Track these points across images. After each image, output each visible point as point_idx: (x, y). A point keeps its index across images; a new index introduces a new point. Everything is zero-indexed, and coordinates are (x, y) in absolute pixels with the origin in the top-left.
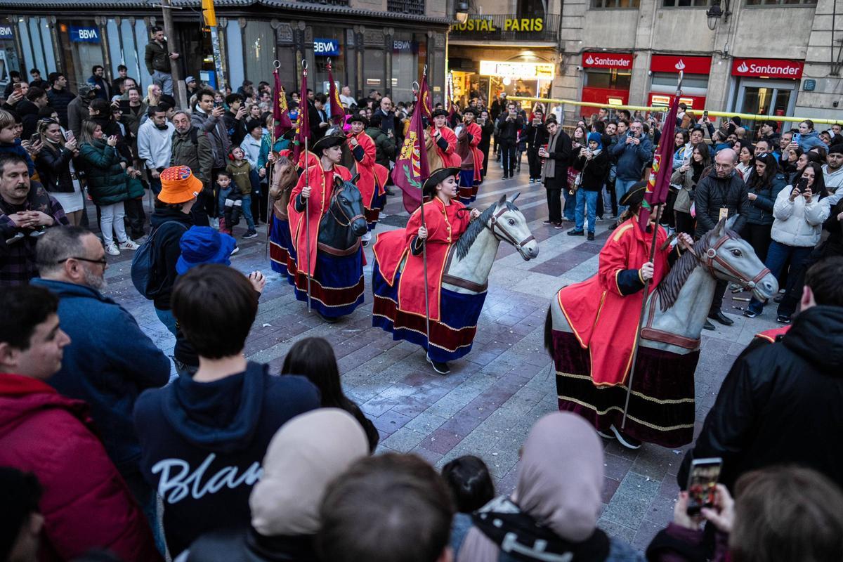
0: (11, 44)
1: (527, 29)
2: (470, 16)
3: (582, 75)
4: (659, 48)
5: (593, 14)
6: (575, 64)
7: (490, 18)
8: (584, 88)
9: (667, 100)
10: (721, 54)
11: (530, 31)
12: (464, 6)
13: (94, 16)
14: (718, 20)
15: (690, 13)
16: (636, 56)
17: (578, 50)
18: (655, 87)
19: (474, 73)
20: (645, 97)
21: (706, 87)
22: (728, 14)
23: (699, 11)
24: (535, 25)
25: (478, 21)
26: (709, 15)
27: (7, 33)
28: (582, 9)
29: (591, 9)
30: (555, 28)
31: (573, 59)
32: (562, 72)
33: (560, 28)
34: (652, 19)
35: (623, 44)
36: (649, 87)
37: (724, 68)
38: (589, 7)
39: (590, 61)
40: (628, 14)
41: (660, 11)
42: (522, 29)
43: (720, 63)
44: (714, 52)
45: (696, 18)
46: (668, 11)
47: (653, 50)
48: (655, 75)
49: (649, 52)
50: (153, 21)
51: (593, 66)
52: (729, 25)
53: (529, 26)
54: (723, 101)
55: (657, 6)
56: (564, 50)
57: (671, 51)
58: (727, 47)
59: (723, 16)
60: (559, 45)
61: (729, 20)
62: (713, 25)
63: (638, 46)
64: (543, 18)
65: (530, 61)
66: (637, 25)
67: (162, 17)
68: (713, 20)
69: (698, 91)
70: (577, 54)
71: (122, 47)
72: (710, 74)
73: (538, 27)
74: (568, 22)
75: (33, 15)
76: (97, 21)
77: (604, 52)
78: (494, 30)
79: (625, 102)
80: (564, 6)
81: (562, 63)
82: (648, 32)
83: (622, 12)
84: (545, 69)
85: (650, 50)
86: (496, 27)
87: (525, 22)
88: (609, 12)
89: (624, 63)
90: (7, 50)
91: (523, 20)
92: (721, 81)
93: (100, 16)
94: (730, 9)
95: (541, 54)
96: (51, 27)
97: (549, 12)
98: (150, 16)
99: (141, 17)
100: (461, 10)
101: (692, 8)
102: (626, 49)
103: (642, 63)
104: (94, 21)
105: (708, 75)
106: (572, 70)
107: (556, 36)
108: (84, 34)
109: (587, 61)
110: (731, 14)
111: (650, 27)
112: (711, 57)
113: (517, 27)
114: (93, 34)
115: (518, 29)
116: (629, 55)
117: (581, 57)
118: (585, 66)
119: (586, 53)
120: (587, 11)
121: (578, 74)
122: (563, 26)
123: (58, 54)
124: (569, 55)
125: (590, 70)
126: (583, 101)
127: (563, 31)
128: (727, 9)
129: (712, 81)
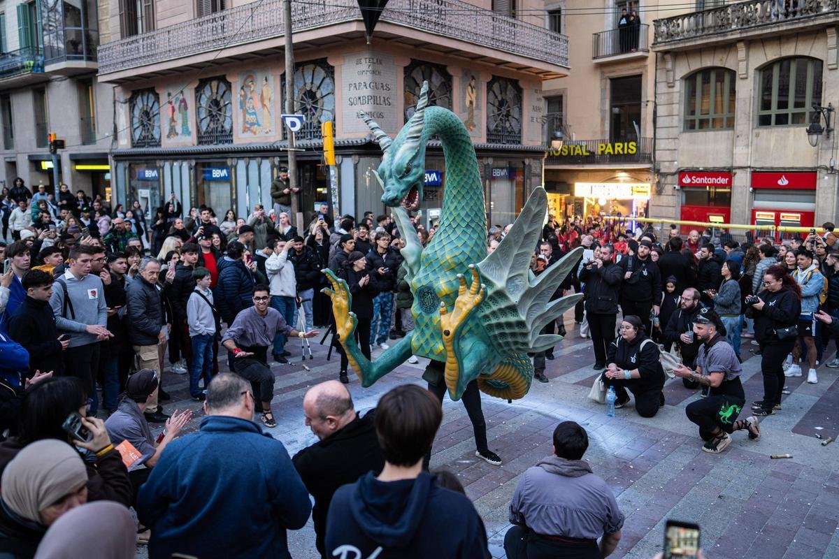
0: (155, 184)
1: (621, 152)
2: (564, 143)
3: (680, 194)
4: (758, 165)
5: (687, 136)
6: (671, 184)
7: (584, 144)
8: (682, 206)
9: (772, 216)
10: (827, 169)
11: (624, 154)
12: (559, 134)
13: (227, 158)
14: (820, 136)
15: (789, 132)
16: (735, 174)
17: (673, 171)
18: (758, 204)
19: (569, 195)
20: (748, 214)
21: (814, 202)
22: (829, 131)
23: (797, 129)
24: (628, 148)
25: (572, 147)
26: (809, 132)
27: (153, 175)
28: (675, 132)
29: (684, 131)
30: (649, 150)
31: (669, 179)
32: (659, 191)
33: (654, 150)
34: (748, 138)
35: (721, 162)
36: (751, 204)
37: (832, 183)
38: (682, 129)
39: (687, 180)
40: (723, 135)
41: (756, 131)
42: (616, 153)
43: (826, 178)
44: (818, 167)
45: (795, 135)
46: (765, 130)
47: (753, 168)
48: (757, 191)
49: (749, 169)
50: (277, 160)
51: (690, 185)
52: (832, 140)
53: (623, 149)
54: (834, 215)
55: (753, 125)
56: (659, 170)
57: (772, 168)
58: (832, 162)
59: (825, 133)
60: (654, 166)
61: (832, 136)
62: (814, 142)
63: (735, 165)
64: (636, 141)
65: (625, 181)
66: (733, 144)
67: (287, 156)
68: (815, 137)
69: (806, 206)
70: (673, 174)
71: (248, 183)
72: (817, 188)
73: (632, 150)
74: (661, 144)
75: (176, 160)
76: (229, 162)
77: (701, 171)
78: (588, 154)
79: (727, 220)
80: (657, 130)
81: (659, 183)
82: (745, 151)
83: (717, 132)
84: (641, 190)
85: (750, 167)
86: (589, 152)
87: (619, 146)
88: (704, 133)
89: (723, 181)
90: (152, 189)
91: (616, 144)
92: (830, 195)
93: (232, 158)
94: (832, 126)
95: (636, 175)
96: (190, 169)
97: (642, 136)
98: (274, 157)
99: (267, 158)
100: (556, 138)
101: (790, 126)
102: (724, 168)
103: (742, 181)
104: (226, 162)
105: (815, 190)
106: (668, 189)
107: (650, 158)
108: (217, 173)
109: (684, 181)
110: (833, 130)
111: (748, 145)
112: (816, 172)
113: (611, 151)
114: (224, 173)
115: (612, 153)
116: (728, 173)
117: (677, 176)
118: (682, 186)
119: (682, 173)
120: (680, 133)
121: (676, 193)
122: (657, 148)
123: (193, 192)
124: (665, 175)
125: (687, 189)
126: (682, 219)
127: (657, 152)
128: (828, 125)
129: (820, 195)
